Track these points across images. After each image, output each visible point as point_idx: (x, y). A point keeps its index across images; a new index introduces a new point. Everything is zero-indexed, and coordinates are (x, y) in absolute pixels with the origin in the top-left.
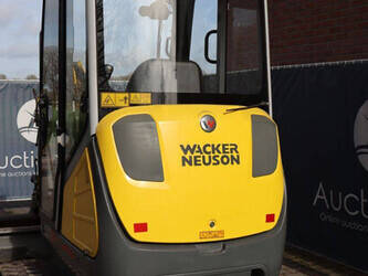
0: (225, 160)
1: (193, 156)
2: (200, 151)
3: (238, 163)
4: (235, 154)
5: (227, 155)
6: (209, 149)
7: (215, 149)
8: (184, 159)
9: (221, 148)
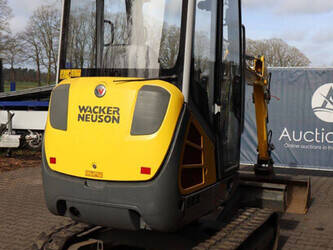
0: (108, 119)
1: (85, 114)
2: (90, 111)
3: (118, 122)
4: (116, 116)
5: (110, 116)
6: (97, 110)
7: (101, 110)
8: (79, 116)
9: (106, 110)
